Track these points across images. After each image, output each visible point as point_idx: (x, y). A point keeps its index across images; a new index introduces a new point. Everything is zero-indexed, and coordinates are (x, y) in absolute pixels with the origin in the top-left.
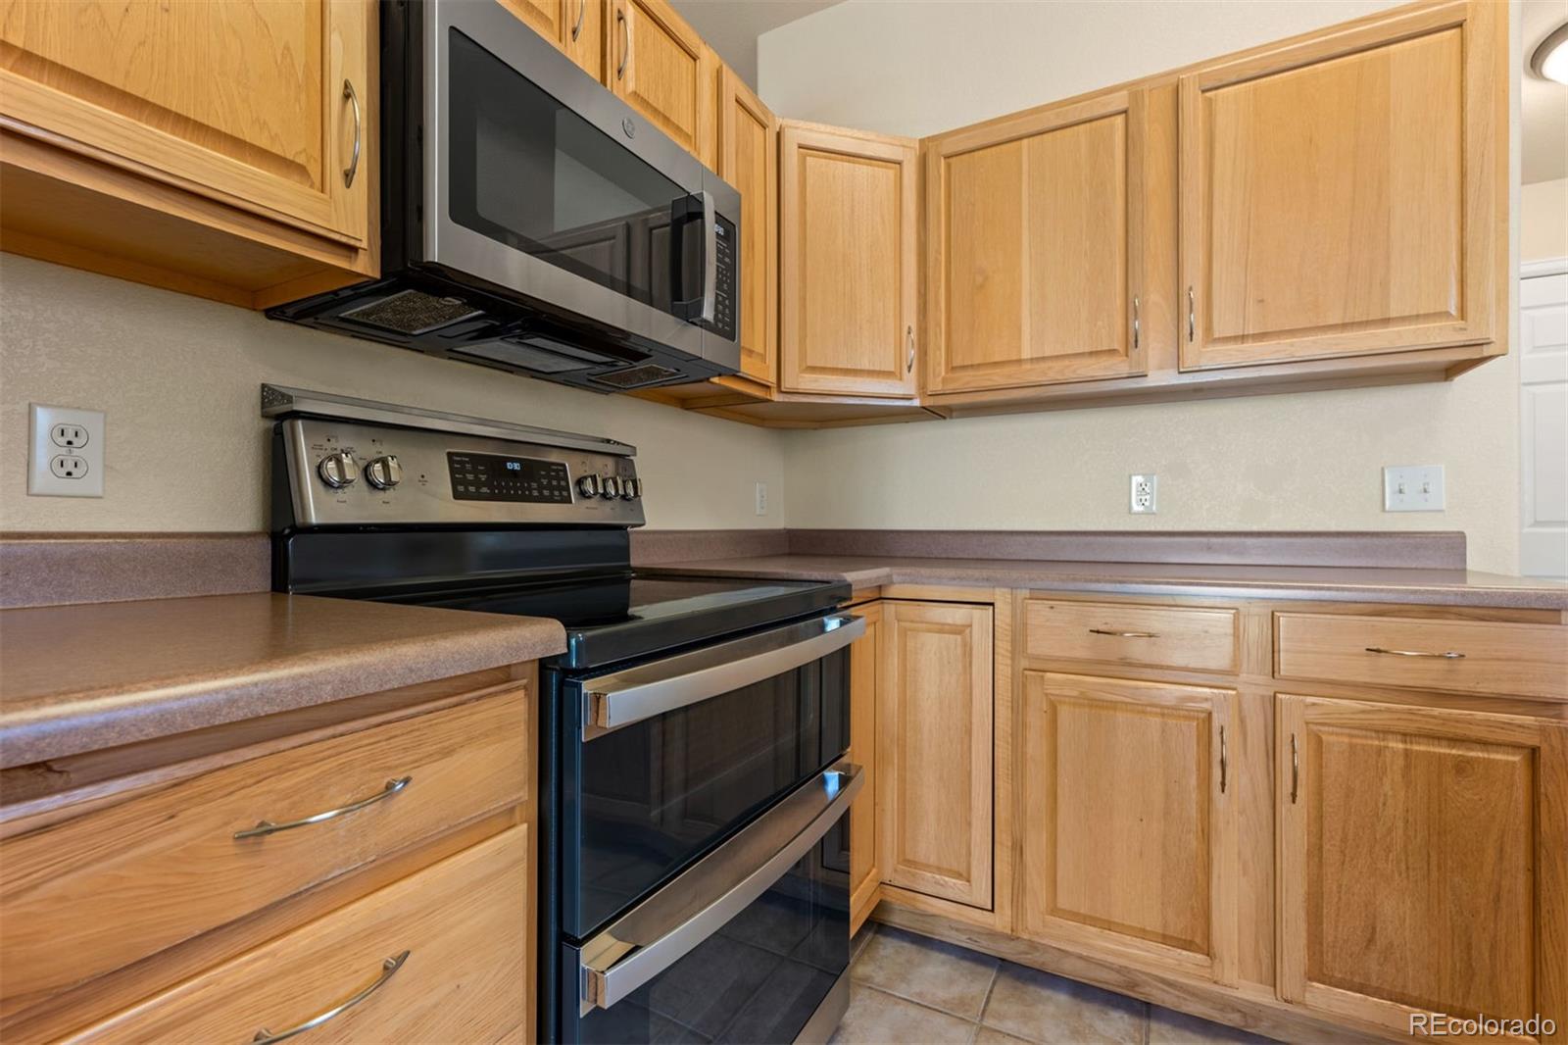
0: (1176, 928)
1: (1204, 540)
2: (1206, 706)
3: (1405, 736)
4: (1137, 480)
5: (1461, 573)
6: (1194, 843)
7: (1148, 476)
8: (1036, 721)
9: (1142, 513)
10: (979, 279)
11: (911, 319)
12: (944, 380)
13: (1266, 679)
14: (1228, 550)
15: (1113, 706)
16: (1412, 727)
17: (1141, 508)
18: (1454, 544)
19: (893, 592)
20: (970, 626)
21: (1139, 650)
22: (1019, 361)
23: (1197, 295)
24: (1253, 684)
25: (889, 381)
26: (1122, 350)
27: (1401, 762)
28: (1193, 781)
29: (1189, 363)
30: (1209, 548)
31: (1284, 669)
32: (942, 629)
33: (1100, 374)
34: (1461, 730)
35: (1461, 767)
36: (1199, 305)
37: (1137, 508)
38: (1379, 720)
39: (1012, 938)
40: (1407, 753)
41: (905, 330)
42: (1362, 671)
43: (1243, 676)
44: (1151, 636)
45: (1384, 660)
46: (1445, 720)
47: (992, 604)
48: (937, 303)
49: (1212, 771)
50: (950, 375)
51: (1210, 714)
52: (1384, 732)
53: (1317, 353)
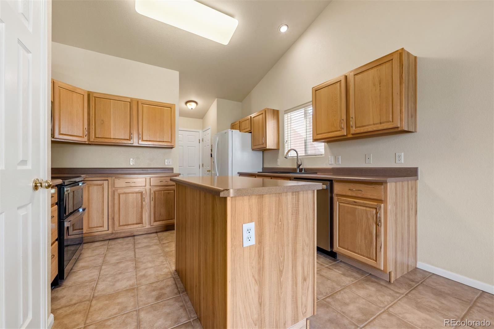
0: (138, 222)
1: (142, 169)
2: (142, 191)
3: (164, 191)
4: (131, 159)
5: (173, 172)
6: (140, 209)
7: (133, 159)
8: (116, 197)
9: (133, 165)
10: (102, 122)
11: (86, 126)
12: (94, 139)
13: (149, 186)
14: (146, 171)
15: (129, 193)
16: (164, 190)
17: (132, 164)
18: (172, 169)
19: (86, 179)
20: (103, 184)
21: (133, 185)
22: (111, 138)
23: (141, 133)
24: (148, 187)
25: (81, 138)
26: (129, 139)
27: (163, 194)
28: (140, 201)
29: (140, 143)
30: (143, 170)
31: (151, 185)
32: (97, 185)
33: (126, 142)
34: (168, 189)
35: (169, 193)
36: (141, 135)
37: (131, 164)
38: (161, 189)
39: (112, 233)
40: (164, 193)
41: (85, 129)
42: (160, 184)
43: (147, 186)
44: (134, 182)
45: (162, 182)
46: (168, 188)
47: (108, 180)
48: (92, 124)
49: (142, 199)
50: (95, 139)
51: (142, 192)
52: (161, 191)
53: (156, 144)
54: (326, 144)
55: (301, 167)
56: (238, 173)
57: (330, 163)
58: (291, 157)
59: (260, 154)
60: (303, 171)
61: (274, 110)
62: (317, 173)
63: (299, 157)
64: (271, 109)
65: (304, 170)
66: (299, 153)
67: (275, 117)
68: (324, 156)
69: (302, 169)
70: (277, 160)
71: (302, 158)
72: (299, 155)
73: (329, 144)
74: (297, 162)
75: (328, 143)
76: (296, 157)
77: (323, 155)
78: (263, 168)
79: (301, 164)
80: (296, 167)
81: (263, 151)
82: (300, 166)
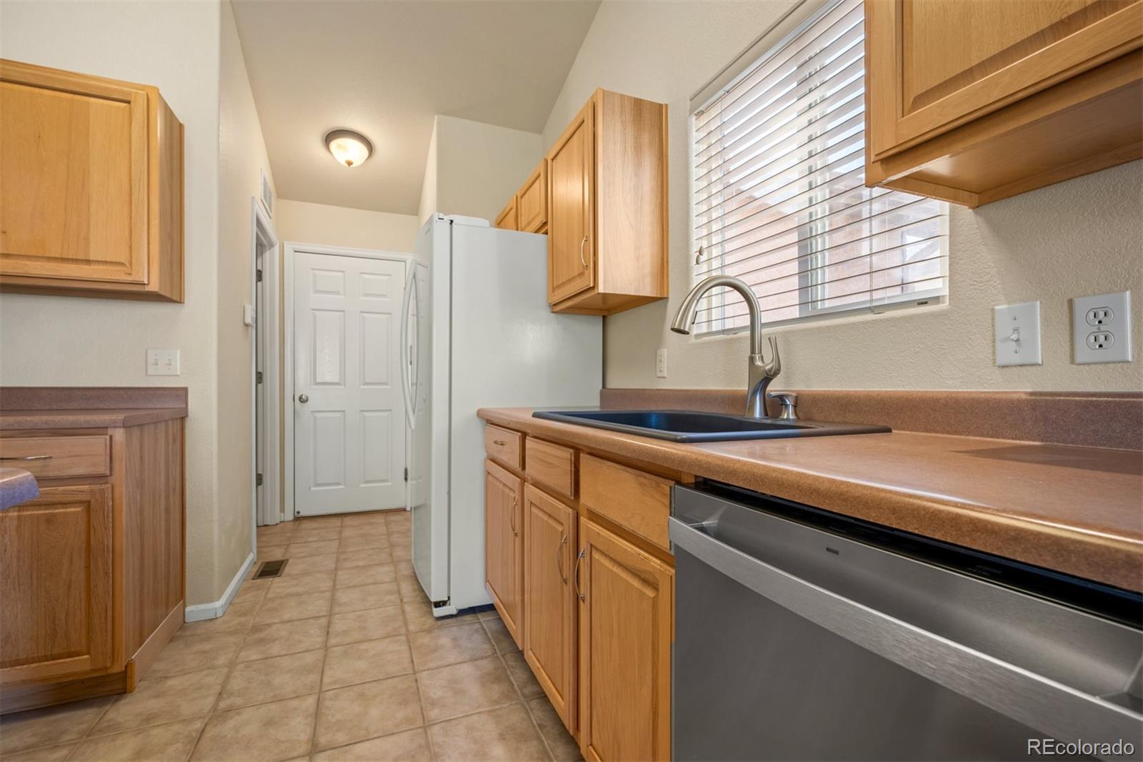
54: (966, 212)
55: (774, 388)
56: (480, 414)
57: (1007, 354)
58: (724, 332)
59: (591, 330)
60: (789, 414)
61: (638, 104)
62: (889, 430)
63: (765, 331)
64: (622, 96)
65: (795, 407)
66: (762, 305)
67: (646, 138)
68: (945, 305)
69: (781, 398)
70: (659, 353)
71: (785, 334)
72: (765, 318)
73: (995, 210)
74: (752, 359)
75: (985, 209)
76: (748, 333)
77: (937, 300)
78: (606, 393)
79: (776, 372)
80: (743, 387)
81: (604, 317)
82: (767, 379)
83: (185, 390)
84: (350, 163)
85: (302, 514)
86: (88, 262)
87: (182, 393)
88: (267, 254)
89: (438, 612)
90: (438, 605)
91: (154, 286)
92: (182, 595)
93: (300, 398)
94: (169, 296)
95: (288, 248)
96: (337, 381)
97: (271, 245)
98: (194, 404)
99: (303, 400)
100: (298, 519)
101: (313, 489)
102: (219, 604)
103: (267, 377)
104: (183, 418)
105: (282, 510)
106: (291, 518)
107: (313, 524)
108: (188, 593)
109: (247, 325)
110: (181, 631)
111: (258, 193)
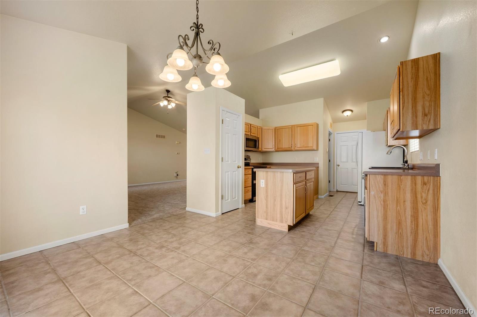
83: (318, 163)
84: (347, 116)
85: (338, 190)
86: (308, 147)
87: (318, 164)
88: (331, 136)
89: (359, 203)
90: (359, 202)
91: (315, 149)
92: (318, 194)
93: (338, 165)
94: (317, 150)
95: (335, 134)
96: (346, 161)
97: (332, 134)
98: (320, 165)
99: (338, 166)
100: (337, 191)
101: (341, 185)
102: (323, 196)
103: (331, 161)
104: (318, 167)
105: (334, 189)
106: (336, 191)
107: (339, 192)
108: (319, 194)
109: (327, 152)
110: (318, 198)
111: (329, 125)
